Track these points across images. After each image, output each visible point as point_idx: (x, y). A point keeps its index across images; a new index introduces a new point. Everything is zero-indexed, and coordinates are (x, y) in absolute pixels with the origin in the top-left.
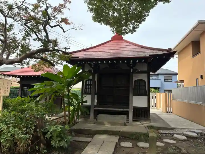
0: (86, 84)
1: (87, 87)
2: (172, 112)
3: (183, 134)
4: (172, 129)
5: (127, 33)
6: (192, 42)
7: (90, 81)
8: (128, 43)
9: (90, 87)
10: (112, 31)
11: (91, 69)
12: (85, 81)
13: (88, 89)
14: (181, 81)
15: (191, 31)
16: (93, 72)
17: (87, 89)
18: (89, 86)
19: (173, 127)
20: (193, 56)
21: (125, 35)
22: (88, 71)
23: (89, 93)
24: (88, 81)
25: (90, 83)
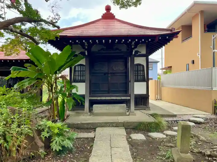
0: (75, 71)
1: (76, 74)
2: (161, 100)
3: (189, 120)
4: (175, 116)
5: (130, 6)
6: (182, 26)
7: (79, 67)
8: (120, 23)
9: (81, 74)
10: (113, 2)
11: (83, 50)
12: (73, 67)
13: (78, 76)
14: (168, 67)
15: (185, 13)
16: (86, 54)
17: (76, 76)
18: (79, 73)
19: (175, 113)
20: (183, 41)
21: (127, 8)
22: (80, 53)
23: (80, 81)
24: (77, 67)
25: (79, 70)
